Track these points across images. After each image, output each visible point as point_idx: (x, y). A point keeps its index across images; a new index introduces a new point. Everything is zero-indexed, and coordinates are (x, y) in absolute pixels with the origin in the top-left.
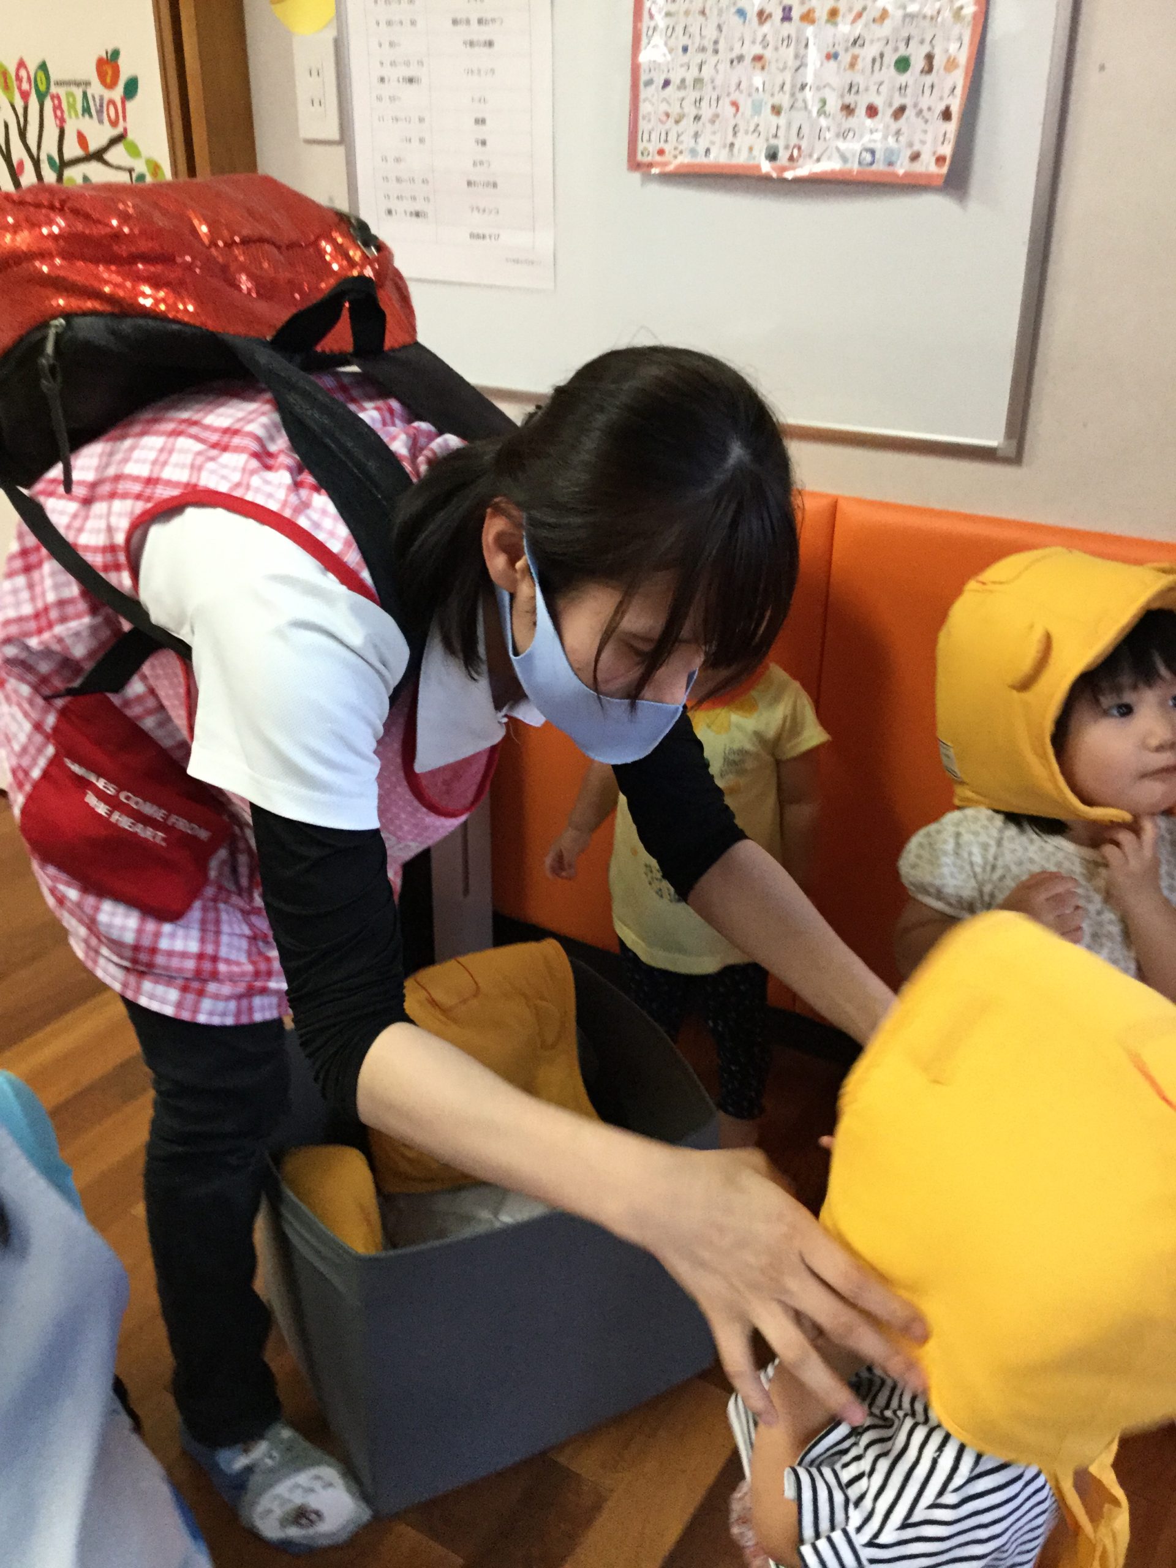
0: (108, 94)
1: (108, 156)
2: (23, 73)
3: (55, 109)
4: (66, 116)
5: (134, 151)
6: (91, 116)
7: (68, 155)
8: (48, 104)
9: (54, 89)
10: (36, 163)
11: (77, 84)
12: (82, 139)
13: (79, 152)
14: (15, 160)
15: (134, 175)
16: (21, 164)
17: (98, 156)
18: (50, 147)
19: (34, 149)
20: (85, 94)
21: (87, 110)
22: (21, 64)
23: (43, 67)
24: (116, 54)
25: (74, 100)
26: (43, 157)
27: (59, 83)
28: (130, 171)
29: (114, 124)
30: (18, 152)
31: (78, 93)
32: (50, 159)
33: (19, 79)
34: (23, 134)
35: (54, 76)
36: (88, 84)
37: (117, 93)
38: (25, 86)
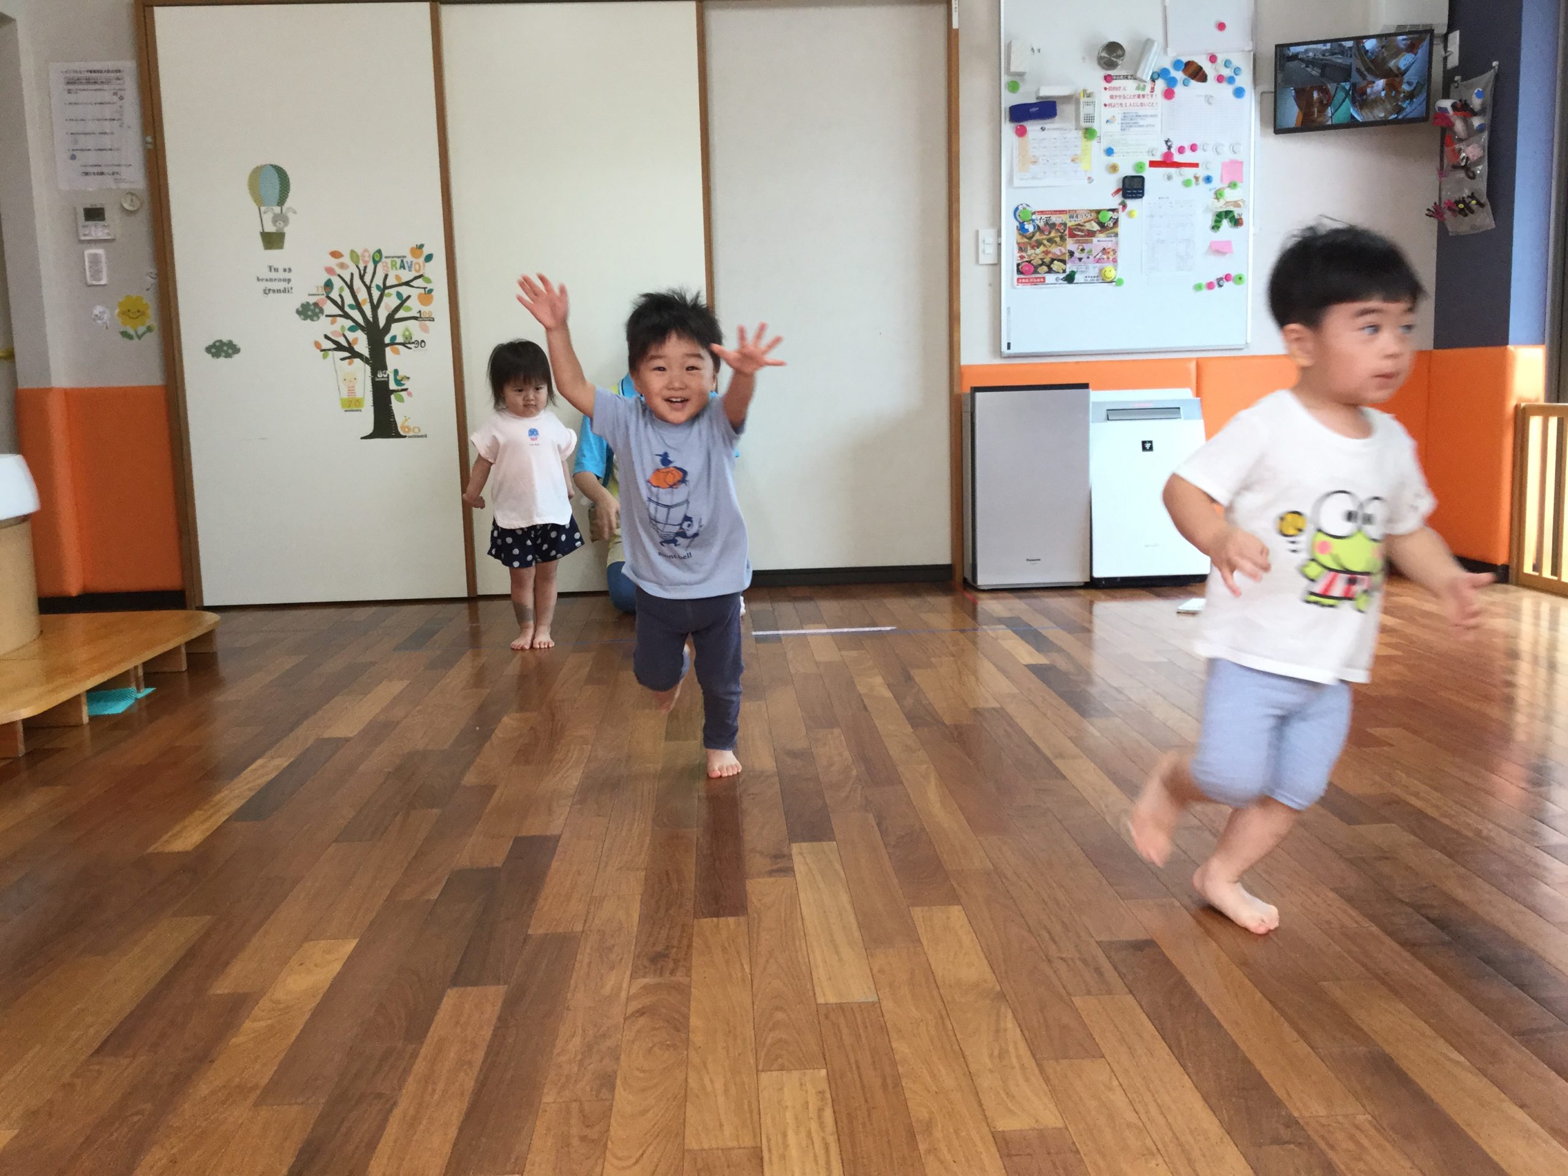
0: (415, 260)
1: (412, 284)
2: (366, 254)
3: (384, 267)
4: (390, 269)
5: (428, 281)
6: (404, 268)
7: (388, 284)
8: (379, 266)
9: (384, 259)
10: (369, 288)
11: (399, 257)
12: (397, 277)
13: (396, 283)
14: (355, 287)
15: (427, 290)
16: (359, 288)
17: (407, 284)
18: (378, 280)
19: (368, 283)
20: (402, 261)
21: (403, 267)
22: (366, 250)
23: (379, 251)
24: (422, 246)
25: (396, 263)
26: (374, 285)
27: (386, 257)
28: (425, 288)
29: (417, 271)
30: (357, 284)
31: (399, 261)
32: (378, 287)
33: (363, 256)
34: (362, 277)
35: (384, 254)
36: (404, 257)
37: (421, 260)
38: (367, 259)
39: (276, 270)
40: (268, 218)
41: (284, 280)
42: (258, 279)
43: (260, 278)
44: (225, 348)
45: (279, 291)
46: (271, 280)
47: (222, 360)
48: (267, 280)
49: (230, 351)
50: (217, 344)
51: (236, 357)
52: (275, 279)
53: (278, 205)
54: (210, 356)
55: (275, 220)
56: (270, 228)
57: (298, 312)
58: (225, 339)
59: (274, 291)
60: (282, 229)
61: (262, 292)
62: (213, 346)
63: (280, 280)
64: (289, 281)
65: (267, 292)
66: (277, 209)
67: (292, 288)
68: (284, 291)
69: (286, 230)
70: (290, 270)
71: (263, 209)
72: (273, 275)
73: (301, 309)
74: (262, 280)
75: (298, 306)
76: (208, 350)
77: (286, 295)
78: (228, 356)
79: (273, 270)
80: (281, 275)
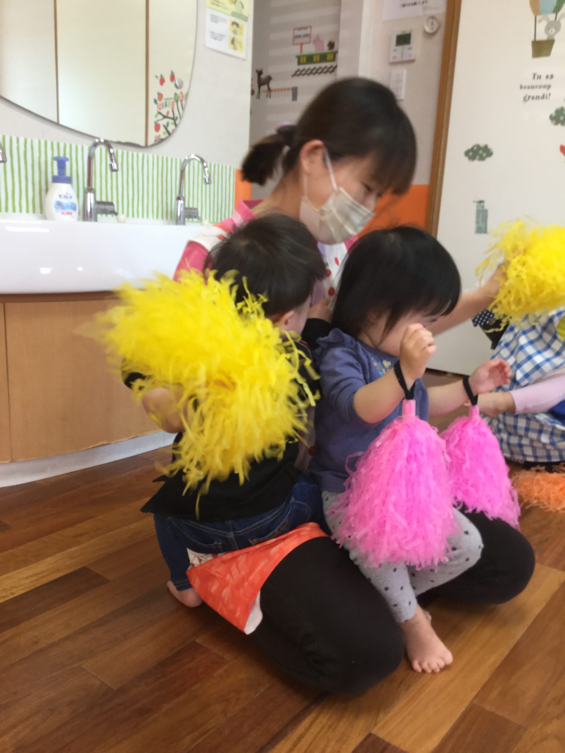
39: (539, 77)
40: (542, 26)
41: (545, 87)
42: (521, 87)
43: (523, 85)
44: (481, 152)
45: (538, 98)
46: (533, 87)
47: (476, 162)
48: (529, 88)
49: (484, 155)
50: (475, 148)
51: (489, 160)
52: (536, 87)
53: (554, 12)
54: (466, 159)
55: (547, 29)
56: (542, 36)
57: (552, 118)
58: (482, 144)
59: (533, 98)
60: (553, 36)
61: (522, 98)
62: (472, 150)
63: (540, 87)
64: (549, 87)
65: (527, 98)
66: (552, 17)
67: (550, 95)
68: (543, 97)
69: (557, 38)
70: (552, 77)
71: (538, 18)
72: (537, 82)
73: (554, 114)
74: (525, 87)
75: (552, 111)
76: (467, 153)
77: (544, 100)
78: (482, 159)
79: (536, 77)
80: (544, 81)
